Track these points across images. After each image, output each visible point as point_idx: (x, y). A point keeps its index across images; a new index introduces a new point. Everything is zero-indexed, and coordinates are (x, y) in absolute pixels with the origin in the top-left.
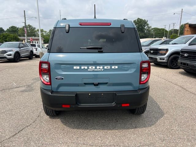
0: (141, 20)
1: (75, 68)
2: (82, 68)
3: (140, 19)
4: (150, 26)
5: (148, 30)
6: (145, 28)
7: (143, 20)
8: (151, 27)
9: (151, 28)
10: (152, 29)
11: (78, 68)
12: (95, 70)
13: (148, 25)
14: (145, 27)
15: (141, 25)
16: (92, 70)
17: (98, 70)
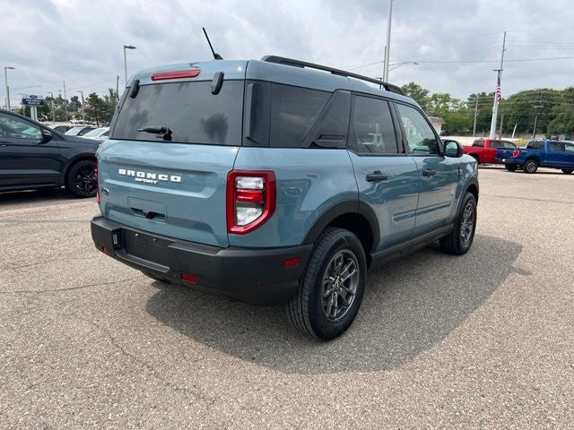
11: (124, 172)
12: (144, 180)
16: (140, 180)
17: (149, 181)
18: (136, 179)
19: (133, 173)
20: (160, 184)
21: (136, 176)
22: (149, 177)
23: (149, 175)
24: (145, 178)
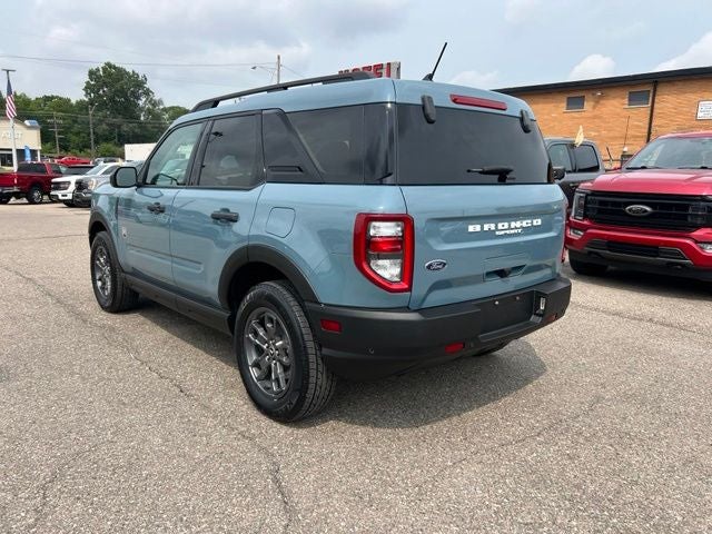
0: (121, 72)
1: (471, 229)
2: (486, 227)
3: (115, 68)
4: (156, 98)
5: (149, 112)
6: (141, 103)
7: (128, 73)
8: (160, 102)
9: (161, 107)
10: (165, 110)
11: (478, 228)
12: (508, 232)
13: (147, 93)
14: (138, 98)
15: (122, 92)
16: (503, 233)
17: (512, 232)
18: (497, 233)
19: (493, 227)
20: (526, 230)
21: (497, 229)
22: (512, 226)
23: (513, 225)
24: (510, 228)
